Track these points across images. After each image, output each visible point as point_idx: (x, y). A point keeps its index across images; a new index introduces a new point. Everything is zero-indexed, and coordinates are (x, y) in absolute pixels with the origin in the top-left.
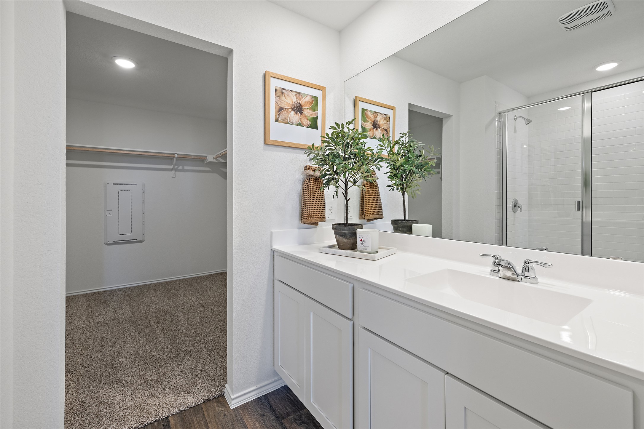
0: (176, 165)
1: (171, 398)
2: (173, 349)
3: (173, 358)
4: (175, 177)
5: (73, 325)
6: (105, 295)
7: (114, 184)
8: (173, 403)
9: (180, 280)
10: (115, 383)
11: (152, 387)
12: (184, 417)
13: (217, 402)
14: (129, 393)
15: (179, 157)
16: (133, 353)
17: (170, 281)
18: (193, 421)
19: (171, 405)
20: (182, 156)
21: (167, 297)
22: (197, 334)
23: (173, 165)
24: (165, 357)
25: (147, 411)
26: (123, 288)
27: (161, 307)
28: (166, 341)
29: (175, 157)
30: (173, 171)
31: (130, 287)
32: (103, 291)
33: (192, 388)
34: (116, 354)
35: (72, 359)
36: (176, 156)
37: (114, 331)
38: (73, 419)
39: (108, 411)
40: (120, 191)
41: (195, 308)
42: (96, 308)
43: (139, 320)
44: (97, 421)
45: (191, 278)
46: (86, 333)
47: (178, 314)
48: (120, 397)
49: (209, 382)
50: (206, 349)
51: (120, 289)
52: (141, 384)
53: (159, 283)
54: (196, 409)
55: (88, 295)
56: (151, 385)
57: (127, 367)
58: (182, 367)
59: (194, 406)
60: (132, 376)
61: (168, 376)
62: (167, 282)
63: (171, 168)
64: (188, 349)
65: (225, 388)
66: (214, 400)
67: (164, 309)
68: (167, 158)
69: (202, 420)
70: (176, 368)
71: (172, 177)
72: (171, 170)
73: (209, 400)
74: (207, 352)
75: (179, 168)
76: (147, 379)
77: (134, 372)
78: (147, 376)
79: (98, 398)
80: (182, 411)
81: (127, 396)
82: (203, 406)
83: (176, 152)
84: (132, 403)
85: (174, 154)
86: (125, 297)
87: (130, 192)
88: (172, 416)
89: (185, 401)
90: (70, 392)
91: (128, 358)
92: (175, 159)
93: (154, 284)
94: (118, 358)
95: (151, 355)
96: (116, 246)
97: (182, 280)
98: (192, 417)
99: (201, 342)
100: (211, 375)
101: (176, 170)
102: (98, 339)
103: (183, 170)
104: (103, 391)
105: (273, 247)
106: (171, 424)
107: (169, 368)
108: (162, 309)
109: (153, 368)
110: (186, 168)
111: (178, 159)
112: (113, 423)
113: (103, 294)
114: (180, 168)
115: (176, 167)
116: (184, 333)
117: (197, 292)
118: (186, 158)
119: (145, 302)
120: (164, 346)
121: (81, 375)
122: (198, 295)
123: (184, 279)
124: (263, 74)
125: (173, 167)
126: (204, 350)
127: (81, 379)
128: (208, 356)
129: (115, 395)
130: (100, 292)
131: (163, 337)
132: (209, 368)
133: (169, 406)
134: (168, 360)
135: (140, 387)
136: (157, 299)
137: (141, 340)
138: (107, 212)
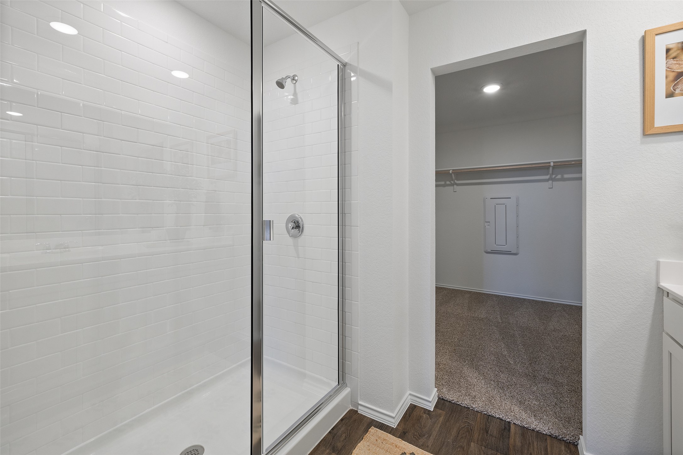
0: (552, 174)
1: (516, 409)
2: (530, 368)
3: (528, 376)
4: (552, 188)
5: (458, 312)
6: (483, 296)
7: (491, 198)
8: (517, 413)
9: (558, 303)
10: (475, 368)
11: (502, 388)
12: (525, 434)
13: (566, 446)
14: (483, 381)
15: (555, 165)
16: (493, 352)
17: (546, 302)
18: (533, 444)
19: (515, 415)
20: (559, 164)
21: (538, 316)
22: (562, 367)
23: (549, 175)
24: (521, 371)
25: (493, 404)
26: (499, 295)
27: (529, 324)
28: (525, 357)
29: (550, 166)
30: (549, 181)
31: (505, 296)
32: (483, 293)
33: (540, 413)
34: (481, 347)
35: (452, 336)
36: (552, 164)
37: (483, 328)
38: (444, 376)
39: (466, 385)
40: (496, 205)
41: (567, 339)
42: (475, 305)
43: (506, 328)
44: (457, 387)
45: (572, 305)
46: (464, 321)
47: (546, 337)
48: (475, 380)
49: (562, 420)
50: (568, 386)
51: (496, 295)
52: (494, 381)
53: (533, 300)
54: (539, 434)
55: (472, 293)
56: (502, 387)
57: (486, 361)
58: (535, 388)
59: (537, 432)
60: (488, 370)
61: (519, 388)
62: (542, 302)
63: (548, 178)
64: (546, 375)
65: (579, 439)
66: (563, 443)
67: (531, 327)
68: (542, 168)
69: (543, 449)
70: (529, 386)
71: (549, 188)
72: (547, 180)
73: (556, 437)
74: (569, 391)
75: (557, 177)
76: (500, 380)
77: (490, 368)
78: (500, 377)
79: (461, 372)
80: (524, 427)
81: (481, 383)
82: (548, 438)
83: (552, 160)
84: (483, 391)
85: (550, 163)
86: (498, 304)
87: (505, 205)
88: (514, 424)
89: (529, 420)
90: (446, 357)
91: (489, 354)
92: (551, 169)
93: (528, 299)
94: (481, 351)
95: (508, 362)
96: (493, 255)
97: (561, 304)
98: (533, 439)
99: (565, 376)
100: (565, 415)
101: (553, 180)
102: (471, 329)
103: (563, 179)
104: (465, 369)
105: (661, 284)
106: (511, 430)
107: (522, 383)
108: (529, 326)
109: (507, 374)
110: (566, 176)
111: (554, 167)
112: (467, 396)
113: (483, 295)
114: (559, 177)
115: (554, 176)
116: (547, 358)
117: (575, 323)
118: (564, 165)
119: (516, 313)
120: (522, 360)
121: (455, 350)
122: (577, 326)
123: (563, 304)
124: (641, 36)
125: (549, 177)
126: (566, 387)
127: (454, 353)
128: (568, 395)
129: (472, 377)
130: (480, 293)
131: (524, 351)
132: (566, 407)
133: (513, 414)
134: (523, 375)
135: (492, 383)
136: (528, 315)
137: (503, 345)
138: (486, 224)
